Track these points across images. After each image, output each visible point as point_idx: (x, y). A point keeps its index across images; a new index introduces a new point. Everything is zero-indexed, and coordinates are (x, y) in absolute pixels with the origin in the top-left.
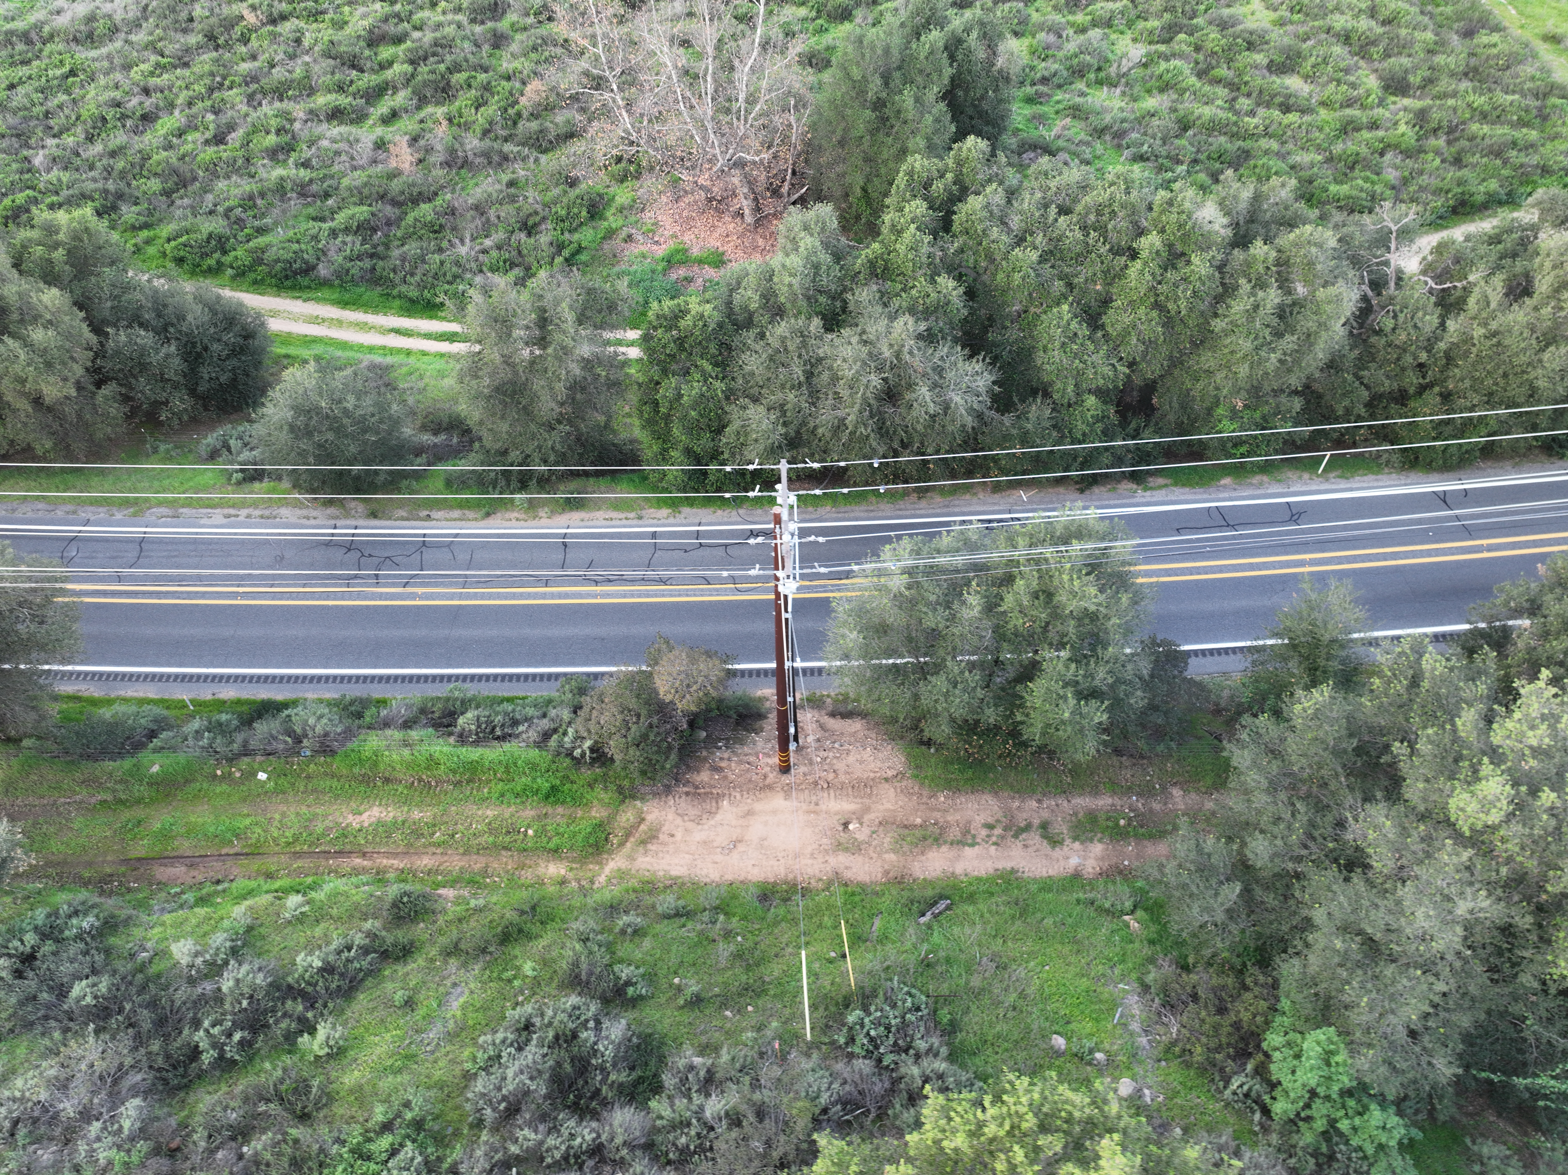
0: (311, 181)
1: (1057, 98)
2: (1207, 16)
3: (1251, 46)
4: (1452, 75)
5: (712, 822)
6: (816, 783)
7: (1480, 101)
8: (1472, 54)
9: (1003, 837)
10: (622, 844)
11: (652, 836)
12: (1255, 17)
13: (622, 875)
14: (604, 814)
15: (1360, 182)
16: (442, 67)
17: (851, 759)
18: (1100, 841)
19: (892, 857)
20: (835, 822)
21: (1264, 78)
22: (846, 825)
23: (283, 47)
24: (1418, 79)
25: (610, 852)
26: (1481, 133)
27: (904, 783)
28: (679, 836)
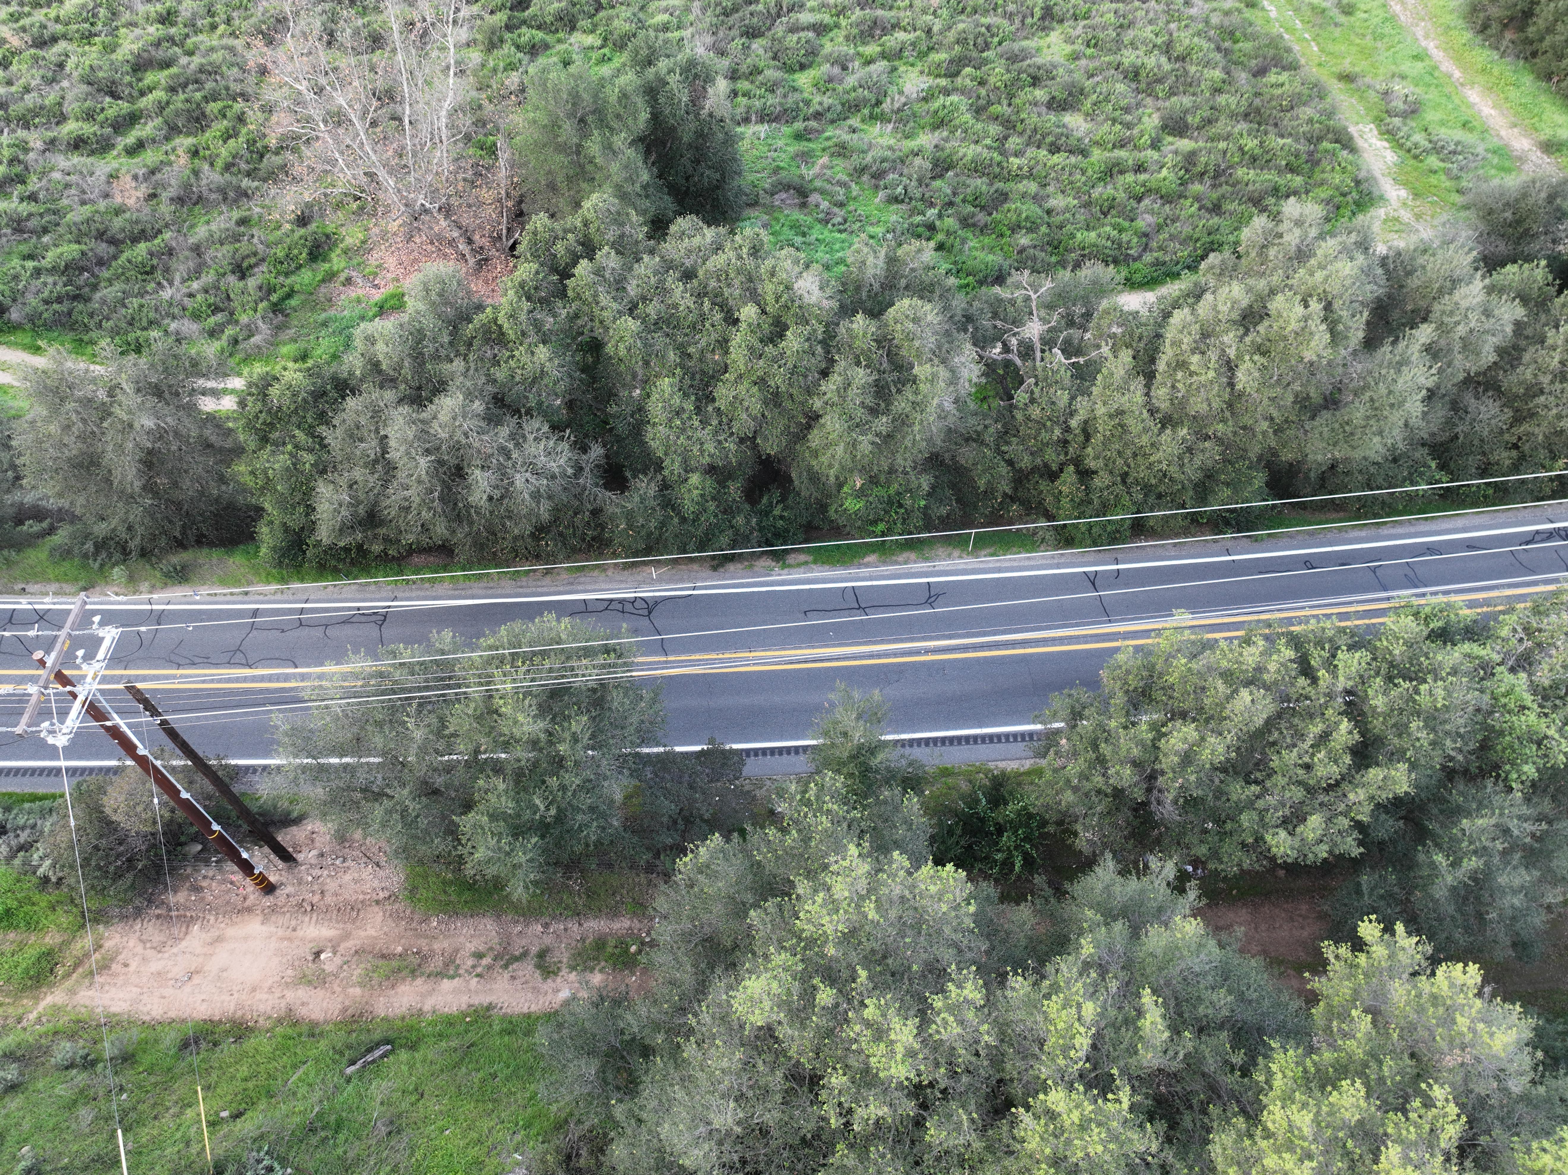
0: (30, 215)
1: (827, 134)
2: (999, 49)
3: (1035, 81)
4: (1233, 116)
5: (175, 950)
6: (300, 905)
7: (1251, 144)
8: (1257, 94)
9: (489, 968)
10: (67, 975)
11: (104, 966)
12: (1051, 51)
13: (57, 1009)
14: (58, 939)
15: (1108, 229)
16: (198, 95)
17: (348, 877)
18: (601, 971)
19: (358, 991)
20: (306, 952)
21: (1039, 115)
22: (317, 954)
23: (42, 72)
24: (1197, 119)
25: (51, 985)
26: (1246, 178)
27: (396, 906)
28: (133, 966)
